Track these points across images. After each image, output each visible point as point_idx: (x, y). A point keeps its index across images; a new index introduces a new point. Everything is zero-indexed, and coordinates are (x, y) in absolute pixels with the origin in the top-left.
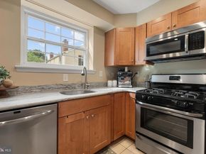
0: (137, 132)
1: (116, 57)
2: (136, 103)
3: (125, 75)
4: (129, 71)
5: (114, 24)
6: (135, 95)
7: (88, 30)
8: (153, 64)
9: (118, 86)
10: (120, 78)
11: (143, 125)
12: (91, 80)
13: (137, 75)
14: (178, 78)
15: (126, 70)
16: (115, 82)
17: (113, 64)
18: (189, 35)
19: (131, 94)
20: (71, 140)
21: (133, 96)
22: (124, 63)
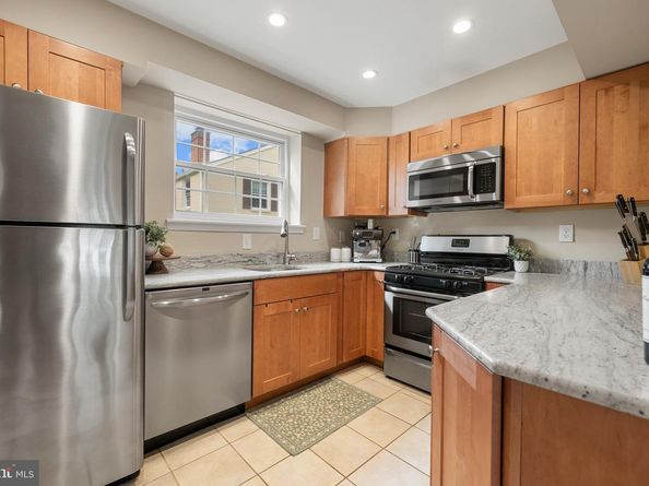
0: (387, 346)
1: (348, 200)
2: (386, 289)
3: (367, 237)
4: (376, 228)
5: (344, 130)
6: (383, 275)
7: (288, 138)
8: (425, 214)
9: (352, 261)
10: (356, 244)
11: (396, 331)
12: (296, 247)
13: (395, 238)
14: (466, 243)
15: (370, 225)
16: (346, 251)
17: (342, 213)
18: (475, 167)
19: (377, 274)
20: (272, 346)
21: (380, 277)
22: (366, 210)
